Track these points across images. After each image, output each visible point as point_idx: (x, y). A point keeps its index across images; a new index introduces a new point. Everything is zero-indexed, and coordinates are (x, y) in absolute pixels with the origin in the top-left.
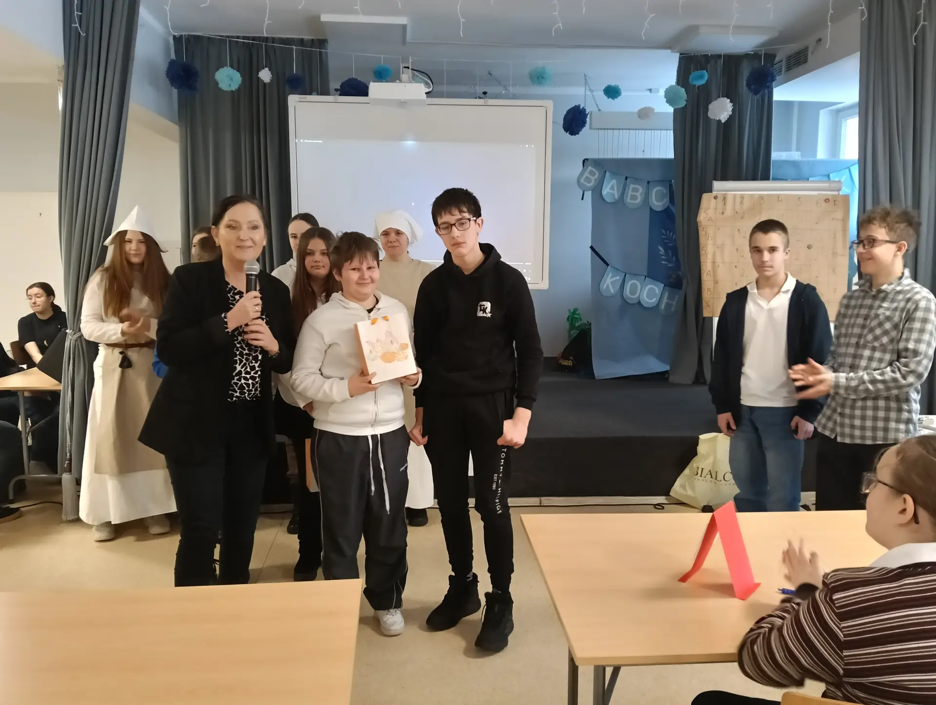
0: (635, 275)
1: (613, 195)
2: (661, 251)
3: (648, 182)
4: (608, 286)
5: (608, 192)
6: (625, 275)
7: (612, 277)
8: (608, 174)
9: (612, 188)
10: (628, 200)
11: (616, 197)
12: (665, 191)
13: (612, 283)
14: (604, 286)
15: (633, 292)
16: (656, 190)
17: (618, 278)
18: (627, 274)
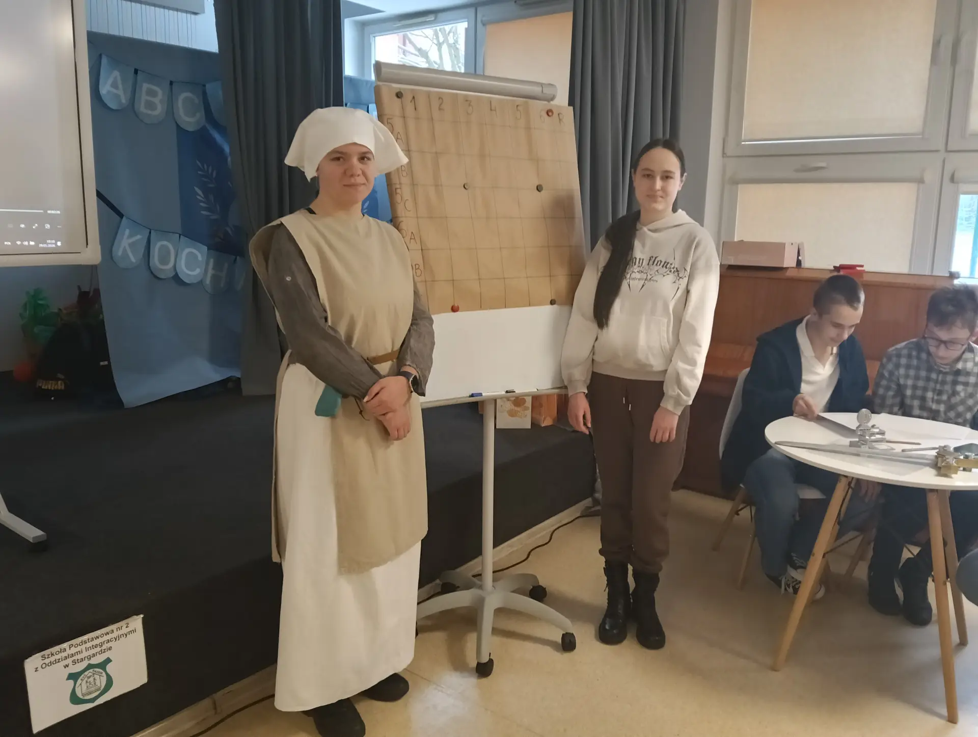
0: (165, 233)
1: (117, 96)
2: (200, 196)
3: (171, 83)
4: (125, 250)
5: (109, 92)
6: (150, 233)
7: (130, 236)
8: (104, 61)
9: (114, 85)
10: (142, 108)
11: (124, 101)
12: (197, 101)
13: (132, 245)
14: (118, 252)
15: (164, 259)
16: (184, 97)
17: (139, 237)
18: (152, 231)
